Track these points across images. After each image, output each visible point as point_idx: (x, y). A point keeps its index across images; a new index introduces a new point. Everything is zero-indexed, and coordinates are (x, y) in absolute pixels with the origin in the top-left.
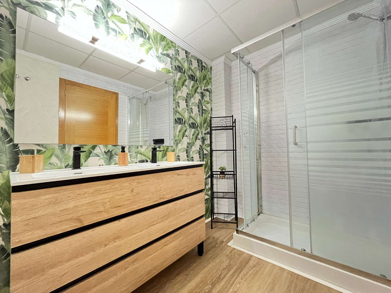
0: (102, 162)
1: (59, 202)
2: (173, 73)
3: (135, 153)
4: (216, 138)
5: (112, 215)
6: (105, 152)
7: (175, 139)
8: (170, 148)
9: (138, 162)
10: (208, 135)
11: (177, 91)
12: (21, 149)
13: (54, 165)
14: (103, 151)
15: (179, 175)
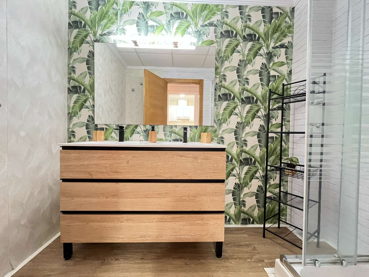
0: (142, 138)
1: (80, 160)
2: (217, 42)
3: (170, 132)
4: (294, 114)
5: (111, 177)
6: (144, 130)
7: (218, 119)
8: (210, 129)
9: (172, 140)
10: (278, 111)
11: (222, 62)
12: (99, 127)
13: (113, 138)
14: (143, 130)
15: (181, 156)
